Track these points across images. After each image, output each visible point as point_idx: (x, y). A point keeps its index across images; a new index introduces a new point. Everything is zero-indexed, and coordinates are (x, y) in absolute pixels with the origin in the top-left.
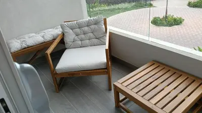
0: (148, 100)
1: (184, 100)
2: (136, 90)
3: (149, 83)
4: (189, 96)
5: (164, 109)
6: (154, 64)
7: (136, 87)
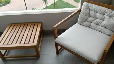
0: (20, 43)
1: (35, 34)
2: (10, 43)
3: (15, 36)
4: (36, 32)
5: (30, 43)
6: (11, 25)
7: (9, 41)
